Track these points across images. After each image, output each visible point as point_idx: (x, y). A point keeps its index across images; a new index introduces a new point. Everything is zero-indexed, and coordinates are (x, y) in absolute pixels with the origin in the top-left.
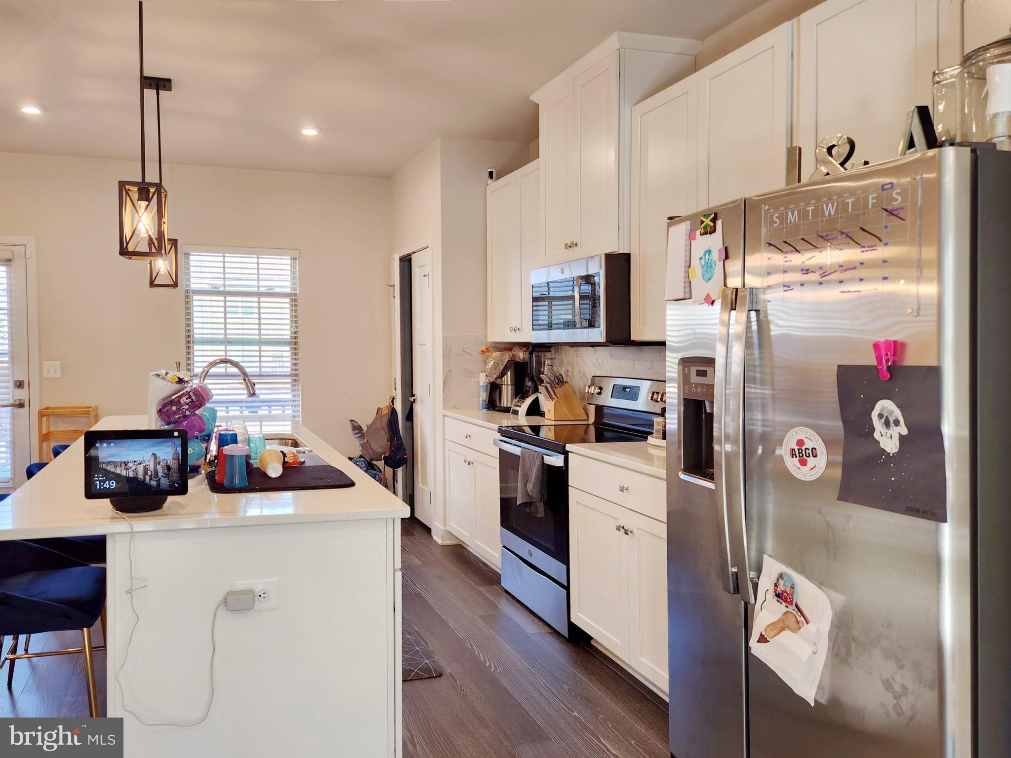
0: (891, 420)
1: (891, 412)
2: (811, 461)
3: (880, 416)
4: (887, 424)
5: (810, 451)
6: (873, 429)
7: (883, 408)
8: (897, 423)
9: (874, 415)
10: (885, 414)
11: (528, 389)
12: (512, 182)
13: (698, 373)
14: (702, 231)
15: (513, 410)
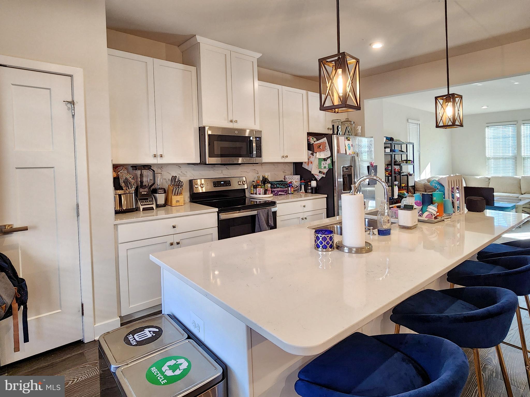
8: (374, 173)
11: (146, 193)
12: (146, 63)
13: (346, 169)
14: (348, 140)
15: (143, 208)
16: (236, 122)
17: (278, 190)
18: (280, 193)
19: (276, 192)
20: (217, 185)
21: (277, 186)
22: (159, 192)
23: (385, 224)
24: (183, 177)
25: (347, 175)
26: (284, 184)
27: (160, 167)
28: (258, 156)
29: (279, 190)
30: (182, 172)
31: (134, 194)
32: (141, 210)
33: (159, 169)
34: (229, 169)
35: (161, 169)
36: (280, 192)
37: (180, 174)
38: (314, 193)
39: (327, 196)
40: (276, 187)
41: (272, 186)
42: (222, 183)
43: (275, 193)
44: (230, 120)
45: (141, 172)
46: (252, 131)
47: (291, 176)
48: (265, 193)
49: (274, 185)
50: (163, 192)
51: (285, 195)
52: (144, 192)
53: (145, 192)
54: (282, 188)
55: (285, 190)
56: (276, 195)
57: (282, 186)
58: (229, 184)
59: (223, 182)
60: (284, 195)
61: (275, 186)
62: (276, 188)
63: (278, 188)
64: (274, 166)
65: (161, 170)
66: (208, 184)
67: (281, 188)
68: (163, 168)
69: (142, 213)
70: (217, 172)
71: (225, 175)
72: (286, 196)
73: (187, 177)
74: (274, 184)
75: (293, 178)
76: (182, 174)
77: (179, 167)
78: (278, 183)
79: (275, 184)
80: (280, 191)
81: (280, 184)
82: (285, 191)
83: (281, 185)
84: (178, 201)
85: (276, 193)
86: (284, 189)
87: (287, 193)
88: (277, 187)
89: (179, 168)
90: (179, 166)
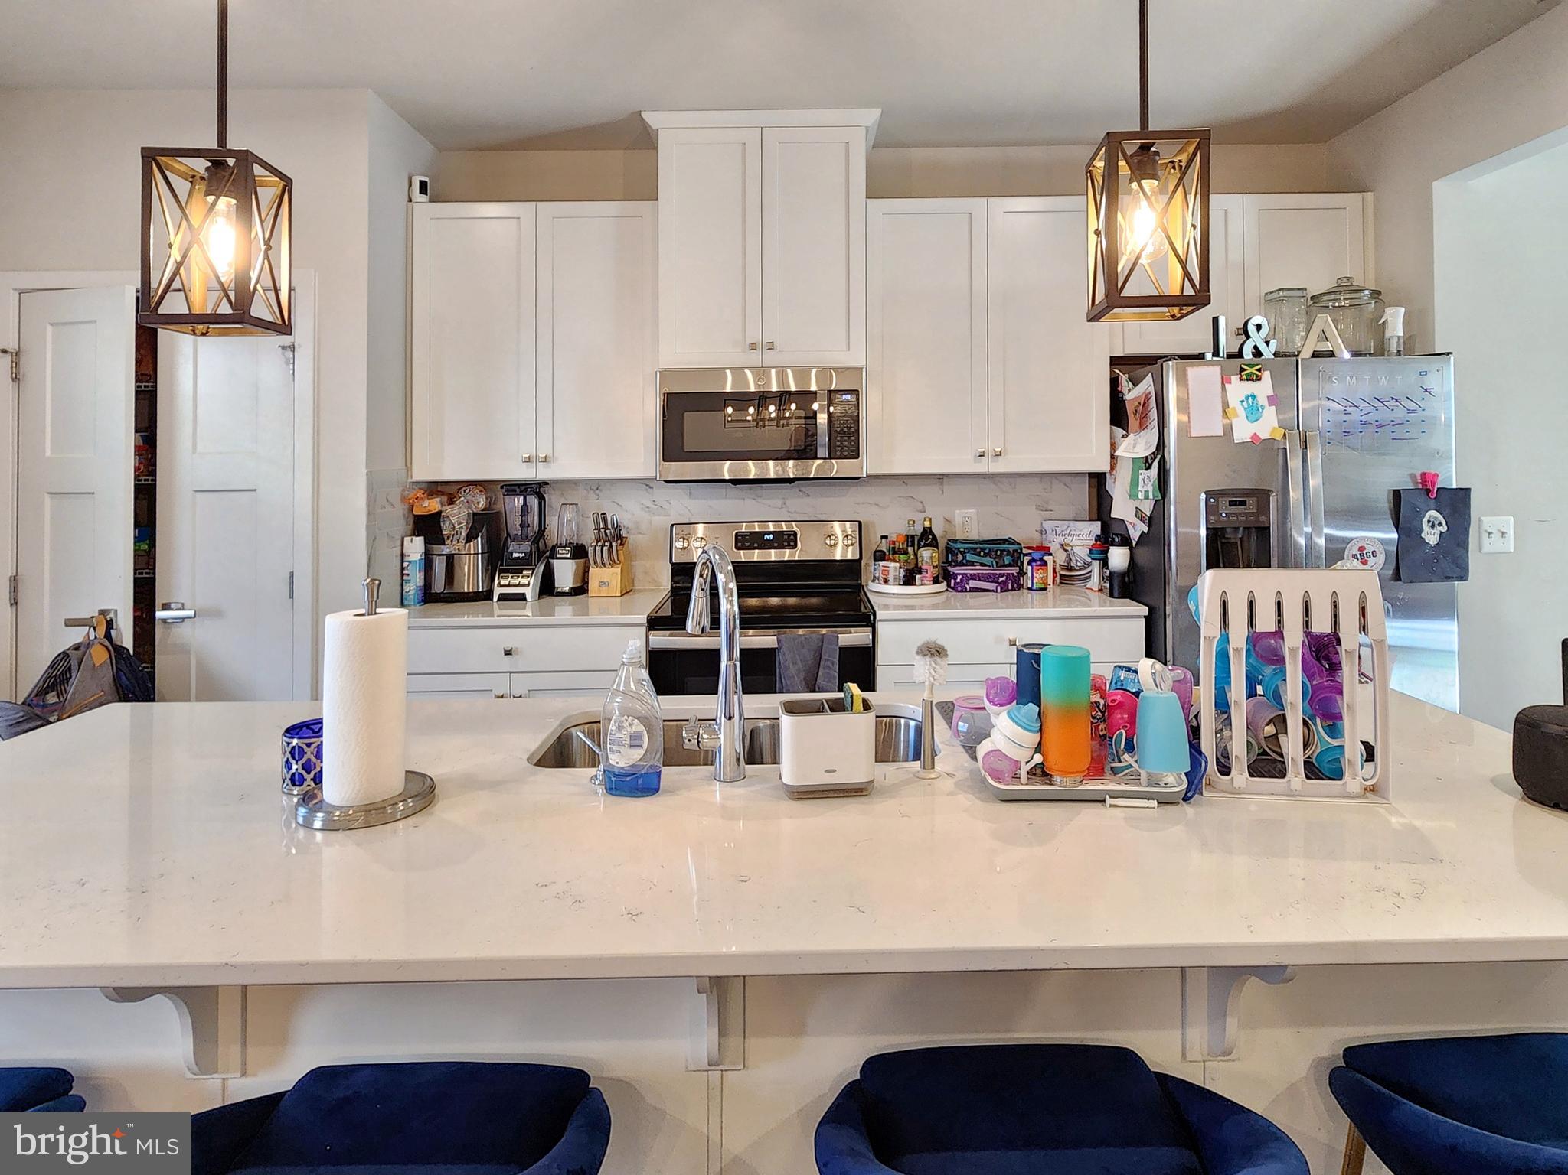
0: (1436, 523)
1: (1436, 518)
2: (1371, 561)
3: (1429, 521)
4: (1433, 526)
5: (1371, 554)
6: (1422, 530)
7: (1431, 516)
8: (1440, 524)
9: (1425, 520)
10: (1432, 520)
11: (523, 555)
12: (519, 218)
13: (1232, 504)
14: (1244, 377)
15: (500, 594)
16: (771, 346)
17: (966, 574)
18: (973, 583)
19: (958, 580)
20: (747, 544)
21: (965, 558)
22: (558, 556)
23: (615, 748)
24: (659, 515)
25: (1245, 528)
26: (999, 553)
27: (595, 488)
28: (846, 453)
29: (971, 575)
30: (654, 501)
31: (480, 555)
32: (495, 599)
33: (592, 492)
34: (808, 495)
35: (597, 492)
36: (973, 579)
37: (648, 507)
38: (1116, 595)
39: (1147, 614)
40: (962, 561)
41: (950, 555)
42: (767, 537)
43: (955, 583)
44: (749, 341)
45: (525, 499)
46: (825, 372)
47: (1062, 525)
48: (909, 580)
49: (957, 554)
50: (568, 556)
51: (997, 592)
52: (519, 553)
53: (522, 553)
54: (990, 566)
55: (1002, 575)
56: (959, 589)
57: (987, 560)
58: (792, 544)
59: (771, 536)
60: (993, 591)
61: (960, 557)
62: (964, 565)
63: (973, 565)
64: (996, 485)
65: (596, 494)
66: (717, 538)
67: (982, 565)
68: (601, 490)
69: (497, 606)
70: (768, 502)
71: (795, 512)
72: (999, 594)
73: (669, 516)
74: (956, 552)
75: (1072, 533)
76: (656, 507)
77: (648, 487)
78: (975, 549)
79: (958, 549)
80: (974, 577)
81: (983, 550)
82: (1001, 579)
83: (985, 553)
84: (603, 584)
85: (958, 583)
86: (998, 572)
87: (1013, 584)
88: (968, 561)
89: (647, 490)
90: (647, 485)
